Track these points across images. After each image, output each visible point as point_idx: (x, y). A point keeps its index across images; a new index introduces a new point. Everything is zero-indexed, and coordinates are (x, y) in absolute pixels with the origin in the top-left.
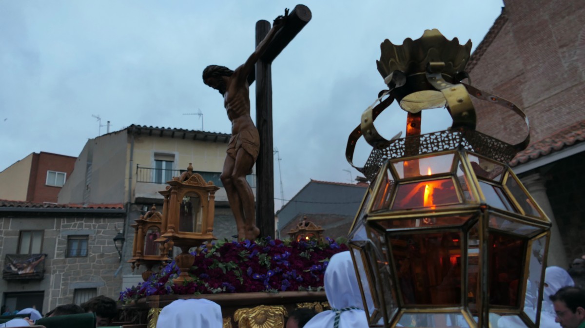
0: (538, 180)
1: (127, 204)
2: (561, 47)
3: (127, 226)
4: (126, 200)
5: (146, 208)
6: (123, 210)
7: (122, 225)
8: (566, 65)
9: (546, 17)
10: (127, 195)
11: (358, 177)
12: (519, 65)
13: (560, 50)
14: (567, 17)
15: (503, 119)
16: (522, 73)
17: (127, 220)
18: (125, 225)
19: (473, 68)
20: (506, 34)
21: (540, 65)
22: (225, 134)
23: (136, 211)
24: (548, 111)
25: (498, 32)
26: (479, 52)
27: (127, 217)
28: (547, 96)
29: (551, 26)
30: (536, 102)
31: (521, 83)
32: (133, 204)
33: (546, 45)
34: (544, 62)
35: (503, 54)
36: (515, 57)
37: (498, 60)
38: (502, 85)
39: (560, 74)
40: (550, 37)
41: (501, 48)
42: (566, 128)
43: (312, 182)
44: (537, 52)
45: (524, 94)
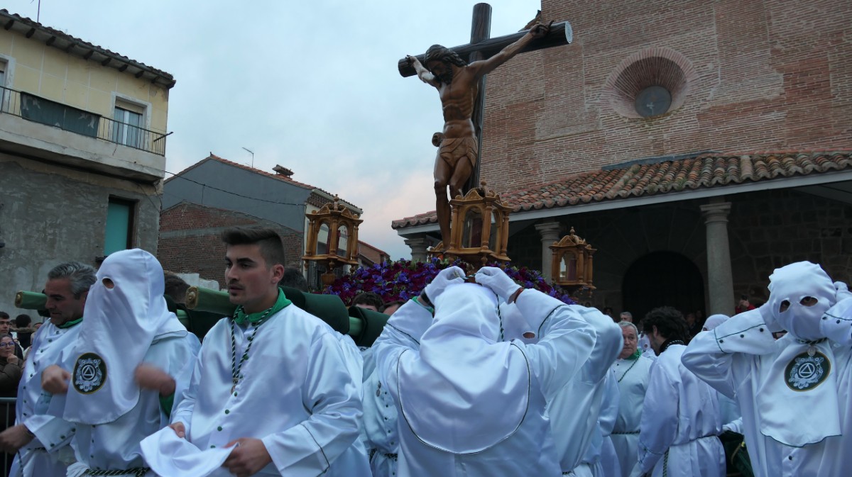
2: (587, 83)
8: (588, 106)
9: (582, 43)
11: (277, 166)
12: (539, 88)
13: (586, 87)
14: (601, 52)
15: (509, 146)
16: (541, 99)
21: (562, 96)
22: (108, 51)
24: (558, 151)
28: (561, 135)
29: (583, 55)
30: (549, 137)
31: (539, 111)
33: (573, 75)
34: (567, 94)
35: (527, 69)
36: (539, 77)
37: (519, 74)
38: (517, 106)
39: (579, 114)
40: (579, 67)
41: (527, 61)
42: (572, 176)
43: (212, 159)
44: (563, 80)
45: (538, 125)
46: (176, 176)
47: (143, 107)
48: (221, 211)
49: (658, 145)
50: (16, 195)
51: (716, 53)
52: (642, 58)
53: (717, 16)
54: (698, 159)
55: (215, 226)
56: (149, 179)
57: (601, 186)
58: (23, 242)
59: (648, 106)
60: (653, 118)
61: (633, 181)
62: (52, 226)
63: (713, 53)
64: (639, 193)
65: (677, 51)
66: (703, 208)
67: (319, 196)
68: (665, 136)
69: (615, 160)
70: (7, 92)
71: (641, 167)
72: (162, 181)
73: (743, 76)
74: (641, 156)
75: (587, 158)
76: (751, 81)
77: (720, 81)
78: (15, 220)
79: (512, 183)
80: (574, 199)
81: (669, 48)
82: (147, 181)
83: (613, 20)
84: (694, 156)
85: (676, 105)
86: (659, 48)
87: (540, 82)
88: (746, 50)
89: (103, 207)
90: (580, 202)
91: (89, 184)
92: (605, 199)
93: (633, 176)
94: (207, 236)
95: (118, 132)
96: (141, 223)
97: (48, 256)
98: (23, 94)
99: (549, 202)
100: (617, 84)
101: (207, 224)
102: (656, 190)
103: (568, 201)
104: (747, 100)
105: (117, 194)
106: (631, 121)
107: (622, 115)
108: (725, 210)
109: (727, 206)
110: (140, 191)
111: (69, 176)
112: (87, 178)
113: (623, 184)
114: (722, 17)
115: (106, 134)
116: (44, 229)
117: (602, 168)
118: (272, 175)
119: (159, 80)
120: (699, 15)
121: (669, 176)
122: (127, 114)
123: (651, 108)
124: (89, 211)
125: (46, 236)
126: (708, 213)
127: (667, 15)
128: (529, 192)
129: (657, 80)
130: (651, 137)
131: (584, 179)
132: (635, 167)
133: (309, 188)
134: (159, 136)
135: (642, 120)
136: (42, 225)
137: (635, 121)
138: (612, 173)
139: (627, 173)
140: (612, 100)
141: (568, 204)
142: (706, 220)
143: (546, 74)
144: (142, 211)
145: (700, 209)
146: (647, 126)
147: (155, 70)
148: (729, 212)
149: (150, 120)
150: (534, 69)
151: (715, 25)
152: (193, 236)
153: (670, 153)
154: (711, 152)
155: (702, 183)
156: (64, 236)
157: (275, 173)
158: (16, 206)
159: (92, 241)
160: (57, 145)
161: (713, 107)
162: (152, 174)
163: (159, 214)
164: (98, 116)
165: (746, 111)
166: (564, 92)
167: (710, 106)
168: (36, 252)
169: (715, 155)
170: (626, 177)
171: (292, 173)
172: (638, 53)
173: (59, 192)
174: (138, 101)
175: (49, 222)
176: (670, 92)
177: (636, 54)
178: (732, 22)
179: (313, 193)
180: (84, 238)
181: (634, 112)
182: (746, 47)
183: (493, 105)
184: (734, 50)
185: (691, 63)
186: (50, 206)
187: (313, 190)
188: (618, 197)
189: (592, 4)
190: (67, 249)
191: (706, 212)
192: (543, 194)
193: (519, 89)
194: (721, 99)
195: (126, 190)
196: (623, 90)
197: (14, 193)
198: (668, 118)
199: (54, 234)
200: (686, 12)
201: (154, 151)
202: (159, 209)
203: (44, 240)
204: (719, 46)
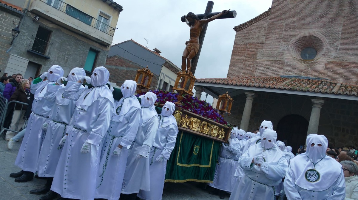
0: (253, 95)
1: (25, 10)
2: (283, 41)
3: (21, 24)
4: (25, 7)
5: (38, 18)
6: (22, 13)
7: (18, 22)
8: (281, 50)
9: (284, 24)
10: (26, 4)
11: (156, 48)
12: (263, 39)
13: (282, 42)
14: (291, 29)
15: (245, 59)
16: (262, 44)
17: (23, 20)
18: (20, 23)
19: (244, 29)
20: (265, 21)
21: (271, 44)
23: (30, 17)
24: (264, 65)
25: (263, 18)
26: (250, 23)
27: (23, 18)
28: (267, 59)
29: (284, 29)
30: (262, 59)
31: (260, 48)
32: (29, 11)
33: (278, 37)
34: (273, 44)
35: (260, 30)
36: (264, 34)
37: (256, 32)
38: (252, 44)
39: (277, 53)
40: (281, 34)
41: (260, 27)
42: (268, 76)
43: (131, 41)
44: (273, 37)
45: (259, 53)
46: (116, 45)
47: (109, 17)
48: (130, 61)
49: (306, 71)
50: (58, 41)
51: (339, 39)
52: (307, 35)
53: (344, 24)
54: (320, 81)
55: (126, 67)
56: (106, 44)
57: (276, 83)
58: (56, 58)
59: (306, 55)
60: (306, 60)
61: (289, 84)
62: (68, 55)
63: (338, 39)
64: (288, 89)
65: (323, 35)
66: (312, 100)
67: (169, 63)
68: (309, 69)
69: (287, 74)
70: (62, 3)
71: (296, 79)
72: (110, 46)
73: (348, 51)
74: (298, 74)
75: (275, 71)
76: (351, 54)
77: (338, 51)
78: (55, 50)
79: (243, 74)
80: (262, 85)
81: (320, 33)
82: (105, 45)
83: (299, 17)
84: (319, 79)
85: (318, 57)
86: (316, 32)
87: (264, 37)
88: (352, 41)
89: (87, 51)
90: (264, 87)
91: (84, 42)
92: (274, 88)
93: (291, 82)
94: (123, 70)
95: (98, 25)
96: (99, 60)
97: (64, 65)
98: (68, 5)
99: (252, 84)
100: (295, 44)
101: (124, 65)
102: (295, 89)
103: (260, 86)
104: (347, 61)
105: (93, 47)
106: (297, 60)
107: (294, 56)
108: (321, 103)
109: (322, 102)
110: (101, 48)
111: (77, 37)
112: (84, 40)
113: (285, 84)
114: (346, 25)
115: (94, 25)
116: (65, 55)
117: (281, 76)
118: (152, 51)
119: (117, 8)
120: (336, 22)
121: (304, 85)
122: (103, 18)
123: (307, 56)
124: (82, 52)
125: (65, 58)
126: (314, 103)
127: (323, 19)
128: (248, 79)
129: (312, 45)
130: (303, 68)
131: (271, 79)
132: (293, 78)
133: (165, 60)
134: (113, 29)
135: (302, 60)
136: (64, 54)
137: (298, 60)
138: (283, 79)
139: (289, 80)
140: (291, 50)
141: (259, 87)
142: (313, 105)
143: (267, 34)
144: (101, 56)
145: (311, 101)
146: (303, 63)
147: (117, 4)
148: (323, 104)
149: (111, 22)
150: (263, 31)
151: (342, 27)
152: (117, 69)
153: (310, 76)
154: (327, 79)
155: (314, 90)
156: (71, 59)
157: (154, 51)
158: (57, 45)
159: (81, 63)
160: (76, 25)
161: (333, 61)
162: (107, 42)
163: (106, 58)
164: (92, 18)
165: (346, 65)
166: (272, 43)
167: (331, 60)
168: (60, 63)
169: (328, 81)
170: (287, 81)
171: (161, 52)
172: (306, 33)
173: (73, 43)
174: (108, 14)
175: (67, 53)
176: (316, 51)
177: (305, 33)
178: (350, 28)
179: (167, 62)
180: (78, 61)
181: (300, 56)
182: (353, 39)
183: (243, 42)
184: (348, 39)
185: (328, 41)
186: (69, 47)
187: (167, 61)
188: (280, 89)
189: (293, 9)
190: (71, 64)
191: (314, 102)
192: (252, 81)
193: (255, 37)
194: (337, 58)
195: (97, 47)
196: (297, 47)
197: (57, 40)
198: (313, 62)
199: (68, 58)
200: (331, 20)
201: (110, 34)
202: (107, 56)
203: (64, 59)
204: (341, 37)
